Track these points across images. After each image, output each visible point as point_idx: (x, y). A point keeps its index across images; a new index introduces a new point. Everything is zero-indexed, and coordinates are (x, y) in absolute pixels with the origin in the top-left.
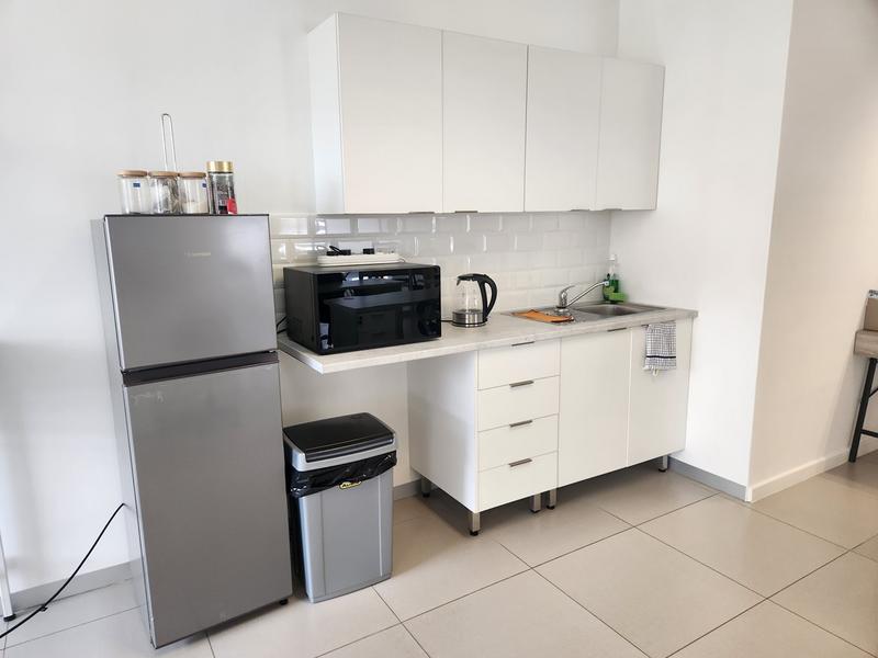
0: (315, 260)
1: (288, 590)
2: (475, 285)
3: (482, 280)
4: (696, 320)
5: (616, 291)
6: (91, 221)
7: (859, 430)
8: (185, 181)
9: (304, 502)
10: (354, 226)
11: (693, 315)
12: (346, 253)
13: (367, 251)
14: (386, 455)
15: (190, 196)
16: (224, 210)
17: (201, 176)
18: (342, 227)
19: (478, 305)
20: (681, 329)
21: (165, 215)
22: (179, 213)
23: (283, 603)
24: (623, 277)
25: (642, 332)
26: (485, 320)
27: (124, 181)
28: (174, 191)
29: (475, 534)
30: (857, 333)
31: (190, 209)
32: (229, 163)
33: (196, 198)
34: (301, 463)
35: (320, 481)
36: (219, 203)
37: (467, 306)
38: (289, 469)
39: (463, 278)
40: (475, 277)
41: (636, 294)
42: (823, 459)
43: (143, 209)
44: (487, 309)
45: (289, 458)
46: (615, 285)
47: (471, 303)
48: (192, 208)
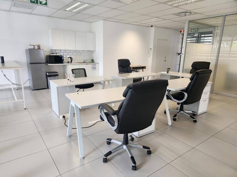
0: (50, 54)
1: (46, 87)
3: (71, 58)
6: (26, 50)
9: (48, 78)
10: (56, 51)
11: (99, 64)
12: (54, 54)
13: (56, 54)
14: (57, 74)
16: (39, 49)
17: (37, 45)
19: (70, 61)
20: (97, 65)
21: (33, 49)
23: (46, 89)
25: (92, 65)
26: (71, 63)
27: (29, 46)
28: (34, 47)
32: (40, 44)
33: (36, 47)
35: (50, 76)
38: (46, 75)
39: (68, 58)
40: (70, 57)
41: (95, 61)
44: (71, 61)
45: (46, 74)
46: (93, 60)
47: (70, 60)
48: (36, 48)
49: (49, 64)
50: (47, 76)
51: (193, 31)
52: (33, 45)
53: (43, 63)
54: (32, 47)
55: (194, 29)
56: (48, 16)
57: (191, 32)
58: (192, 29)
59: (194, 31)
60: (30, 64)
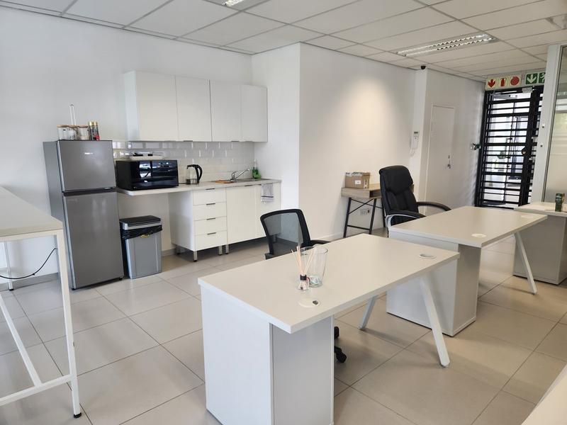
0: (129, 158)
1: (122, 274)
2: (193, 168)
3: (196, 167)
4: (282, 184)
5: (257, 174)
7: (346, 225)
8: (81, 129)
9: (127, 241)
10: (144, 146)
11: (280, 182)
12: (142, 155)
13: (149, 155)
14: (158, 226)
15: (82, 133)
16: (95, 139)
17: (86, 127)
18: (140, 146)
19: (195, 176)
20: (275, 187)
21: (75, 140)
22: (79, 140)
23: (120, 279)
24: (260, 169)
25: (259, 187)
26: (198, 182)
27: (59, 129)
28: (77, 133)
29: (196, 261)
30: (342, 188)
31: (83, 138)
32: (97, 123)
33: (84, 135)
34: (126, 227)
35: (134, 234)
36: (93, 136)
37: (191, 178)
38: (122, 230)
39: (189, 166)
40: (193, 166)
41: (265, 173)
42: (332, 235)
43: (66, 138)
44: (199, 178)
45: (121, 226)
46: (256, 171)
47: (193, 176)
48: (83, 139)
49: (131, 193)
50: (124, 235)
51: (531, 80)
52: (73, 128)
53: (111, 190)
54: (72, 133)
55: (535, 75)
56: (123, 28)
57: (527, 82)
58: (529, 76)
59: (535, 82)
60: (67, 194)
